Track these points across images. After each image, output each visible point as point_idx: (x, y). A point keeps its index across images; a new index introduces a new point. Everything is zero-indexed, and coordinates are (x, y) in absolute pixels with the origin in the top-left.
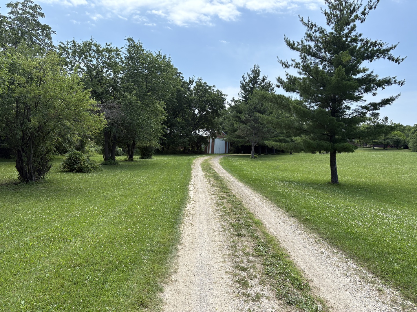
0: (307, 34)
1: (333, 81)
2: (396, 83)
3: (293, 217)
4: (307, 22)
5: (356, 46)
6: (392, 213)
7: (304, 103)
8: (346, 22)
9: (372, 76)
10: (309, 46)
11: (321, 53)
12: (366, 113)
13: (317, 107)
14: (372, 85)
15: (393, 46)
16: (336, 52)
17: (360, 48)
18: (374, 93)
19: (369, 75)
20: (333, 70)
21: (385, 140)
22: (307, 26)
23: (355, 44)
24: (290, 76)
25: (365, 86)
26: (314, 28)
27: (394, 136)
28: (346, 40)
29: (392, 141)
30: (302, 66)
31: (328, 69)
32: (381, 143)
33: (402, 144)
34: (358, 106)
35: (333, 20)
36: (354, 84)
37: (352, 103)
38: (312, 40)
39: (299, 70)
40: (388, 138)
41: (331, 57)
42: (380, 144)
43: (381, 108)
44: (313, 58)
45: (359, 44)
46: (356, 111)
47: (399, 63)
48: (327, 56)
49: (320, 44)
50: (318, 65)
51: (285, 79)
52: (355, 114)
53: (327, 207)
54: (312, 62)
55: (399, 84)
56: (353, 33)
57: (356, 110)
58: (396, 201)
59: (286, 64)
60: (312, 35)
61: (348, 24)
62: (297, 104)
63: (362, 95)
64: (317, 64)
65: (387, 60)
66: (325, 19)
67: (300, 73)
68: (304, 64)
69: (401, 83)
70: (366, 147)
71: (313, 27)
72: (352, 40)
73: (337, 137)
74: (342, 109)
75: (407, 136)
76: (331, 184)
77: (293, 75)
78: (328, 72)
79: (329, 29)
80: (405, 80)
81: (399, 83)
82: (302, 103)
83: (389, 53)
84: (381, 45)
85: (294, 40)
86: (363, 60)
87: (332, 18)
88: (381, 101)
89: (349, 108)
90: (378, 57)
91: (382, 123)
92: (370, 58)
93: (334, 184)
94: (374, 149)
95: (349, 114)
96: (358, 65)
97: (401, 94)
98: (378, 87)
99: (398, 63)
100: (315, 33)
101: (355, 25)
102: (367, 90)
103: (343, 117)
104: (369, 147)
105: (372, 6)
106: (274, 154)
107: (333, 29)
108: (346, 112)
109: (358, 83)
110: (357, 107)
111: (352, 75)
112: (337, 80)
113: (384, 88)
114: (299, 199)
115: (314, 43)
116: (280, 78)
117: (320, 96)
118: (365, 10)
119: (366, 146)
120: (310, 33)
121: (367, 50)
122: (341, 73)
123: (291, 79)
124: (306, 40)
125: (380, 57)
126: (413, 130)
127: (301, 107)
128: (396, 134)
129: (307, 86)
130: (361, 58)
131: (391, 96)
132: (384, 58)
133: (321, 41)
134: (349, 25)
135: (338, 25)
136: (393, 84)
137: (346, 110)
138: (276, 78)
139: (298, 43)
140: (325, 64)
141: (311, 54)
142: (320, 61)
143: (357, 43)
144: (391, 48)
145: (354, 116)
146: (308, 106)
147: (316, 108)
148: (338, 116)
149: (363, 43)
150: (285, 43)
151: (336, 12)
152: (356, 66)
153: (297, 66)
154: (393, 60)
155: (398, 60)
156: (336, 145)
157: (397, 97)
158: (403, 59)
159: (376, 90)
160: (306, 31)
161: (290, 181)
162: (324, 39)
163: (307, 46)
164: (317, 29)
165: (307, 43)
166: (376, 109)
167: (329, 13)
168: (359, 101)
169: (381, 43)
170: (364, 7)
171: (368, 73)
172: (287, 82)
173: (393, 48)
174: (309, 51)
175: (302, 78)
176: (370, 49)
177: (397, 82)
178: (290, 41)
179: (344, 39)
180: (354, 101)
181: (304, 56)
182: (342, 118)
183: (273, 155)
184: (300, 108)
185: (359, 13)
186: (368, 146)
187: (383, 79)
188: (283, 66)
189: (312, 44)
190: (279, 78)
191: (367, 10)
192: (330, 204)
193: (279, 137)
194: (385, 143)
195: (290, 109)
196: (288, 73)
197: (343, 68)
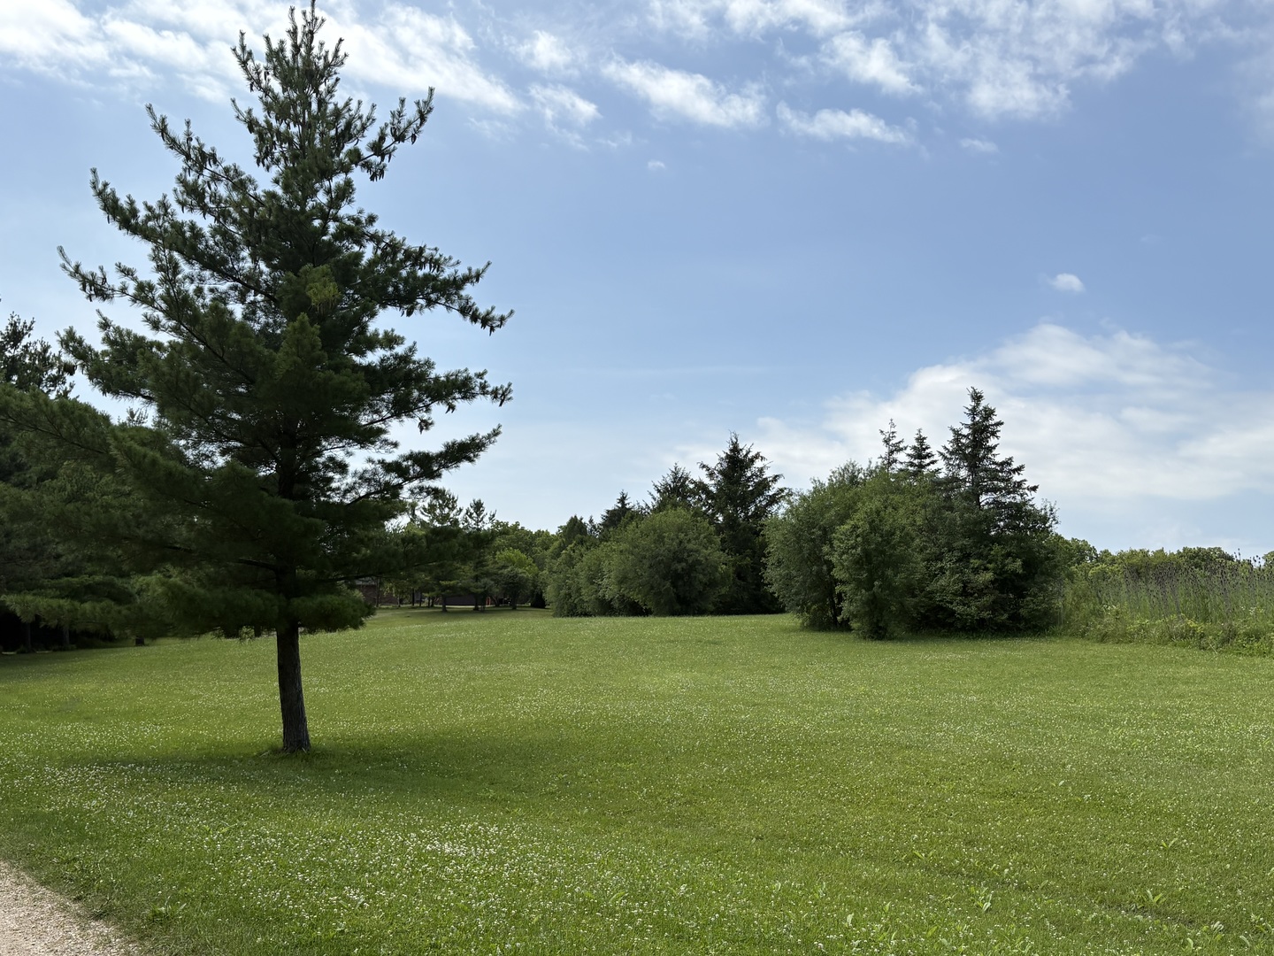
0: (182, 181)
1: (278, 364)
2: (487, 393)
3: (97, 917)
4: (182, 139)
5: (359, 256)
6: (472, 839)
7: (174, 442)
8: (318, 167)
9: (414, 362)
10: (193, 227)
11: (238, 259)
12: (400, 486)
13: (228, 458)
14: (416, 394)
15: (473, 274)
16: (288, 264)
17: (373, 263)
18: (422, 421)
19: (405, 359)
20: (280, 325)
21: (477, 578)
22: (183, 152)
23: (356, 248)
24: (118, 330)
25: (393, 395)
26: (211, 167)
27: (504, 567)
28: (324, 230)
29: (497, 582)
30: (162, 297)
31: (263, 320)
32: (465, 589)
33: (528, 592)
34: (373, 462)
35: (277, 152)
36: (354, 385)
37: (350, 449)
38: (205, 210)
39: (149, 311)
40: (487, 574)
41: (274, 279)
42: (462, 593)
43: (444, 472)
44: (207, 273)
45: (369, 251)
46: (363, 478)
47: (492, 329)
48: (261, 273)
49: (232, 228)
50: (226, 304)
51: (95, 341)
52: (363, 492)
53: (248, 850)
54: (206, 287)
55: (495, 397)
56: (346, 210)
57: (367, 476)
58: (492, 793)
59: (100, 282)
60: (203, 189)
61: (328, 174)
62: (143, 444)
63: (383, 426)
64: (221, 299)
65: (455, 314)
66: (249, 142)
67: (156, 325)
68: (168, 290)
69: (501, 395)
70: (420, 607)
71: (205, 163)
72: (341, 231)
73: (300, 572)
74: (316, 469)
75: (541, 566)
76: (282, 755)
77: (130, 328)
78: (262, 331)
79: (265, 181)
80: (512, 387)
81: (495, 393)
82: (167, 442)
83: (463, 293)
84: (436, 264)
85: (133, 198)
86: (384, 306)
87: (274, 144)
88: (443, 449)
89: (342, 468)
90: (430, 303)
91: (466, 521)
92: (406, 300)
93: (292, 752)
94: (445, 610)
95: (343, 487)
96: (366, 319)
97: (501, 430)
98: (433, 400)
99: (488, 328)
100: (213, 186)
101: (348, 183)
102: (402, 408)
103: (322, 499)
104: (428, 607)
105: (405, 130)
106: (64, 650)
107: (276, 182)
108: (331, 479)
109: (366, 381)
110: (370, 467)
111: (349, 351)
112: (295, 362)
113: (452, 407)
114: (139, 835)
115: (210, 220)
116: (77, 335)
117: (235, 416)
118: (382, 138)
119: (420, 602)
120: (196, 182)
121: (394, 272)
122: (306, 342)
123: (123, 344)
124: (183, 204)
125: (436, 302)
126: (556, 544)
127: (158, 455)
128: (509, 560)
129: (182, 375)
130: (372, 299)
131: (474, 435)
132: (448, 308)
133: (236, 215)
134: (330, 179)
135: (294, 171)
136: (478, 397)
137: (331, 474)
138: (58, 334)
139: (149, 209)
140: (254, 303)
141: (199, 261)
142: (234, 288)
143: (361, 245)
144: (466, 279)
145: (360, 498)
146: (190, 454)
147: (221, 461)
148: (305, 496)
149: (382, 250)
150: (96, 204)
151: (288, 125)
152: (358, 322)
153: (143, 294)
154: (474, 318)
155: (490, 320)
156: (296, 602)
157: (489, 437)
158: (502, 319)
159: (426, 411)
160: (181, 171)
161: (113, 762)
162: (246, 210)
163: (186, 228)
164: (219, 170)
165: (183, 216)
166: (434, 475)
167: (262, 121)
168: (373, 443)
169: (437, 256)
170: (379, 130)
171: (400, 350)
172: (105, 353)
173: (471, 277)
174: (194, 248)
175: (166, 344)
176: (404, 273)
177: (490, 389)
178: (118, 195)
179: (317, 223)
180: (359, 442)
181: (171, 260)
182: (319, 501)
183: (59, 654)
184: (154, 462)
185: (363, 145)
186: (426, 600)
187: (447, 377)
188: (84, 289)
189: (206, 223)
190: (71, 334)
191: (389, 140)
192: (264, 836)
193: (86, 577)
194: (479, 590)
195: (113, 460)
196: (110, 318)
197: (312, 325)
